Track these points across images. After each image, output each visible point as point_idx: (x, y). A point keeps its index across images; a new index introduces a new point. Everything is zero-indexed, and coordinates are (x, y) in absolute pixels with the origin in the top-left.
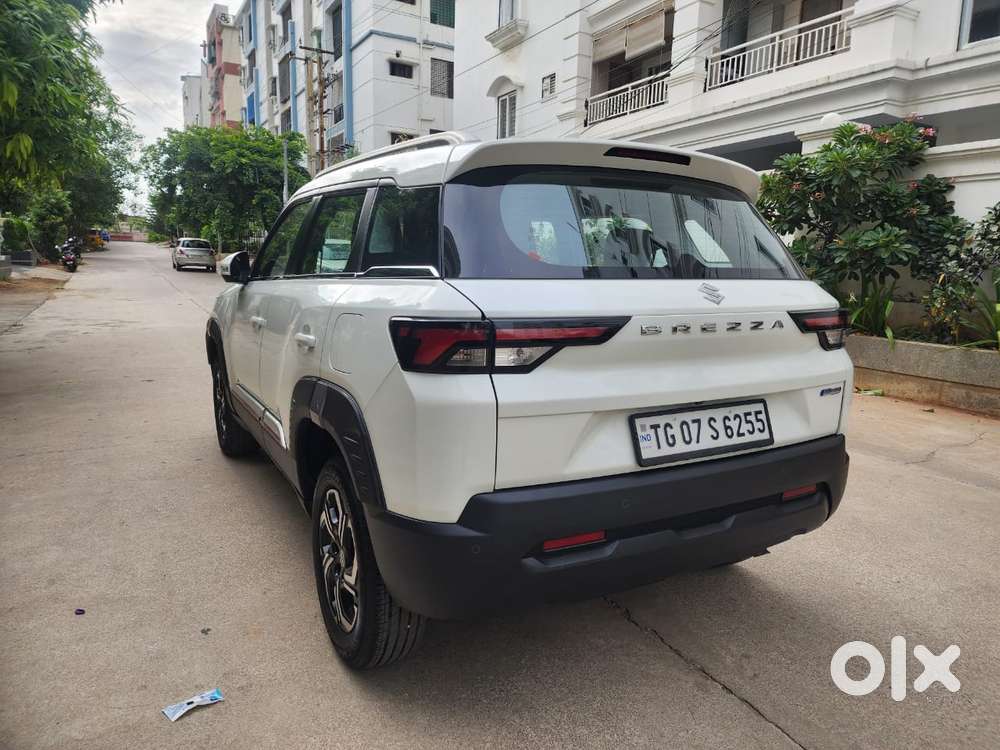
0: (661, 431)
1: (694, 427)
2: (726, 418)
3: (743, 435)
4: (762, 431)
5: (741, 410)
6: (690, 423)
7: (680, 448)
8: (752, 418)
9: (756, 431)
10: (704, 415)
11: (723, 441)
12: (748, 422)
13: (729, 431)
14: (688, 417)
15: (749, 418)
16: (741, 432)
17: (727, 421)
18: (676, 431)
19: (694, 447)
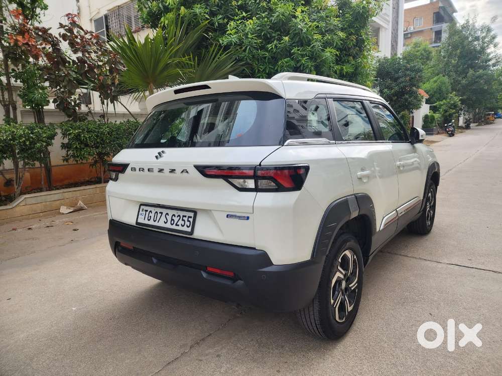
0: (147, 213)
1: (159, 215)
2: (174, 215)
3: (178, 225)
4: (188, 227)
5: (182, 213)
6: (158, 213)
7: (151, 222)
8: (186, 219)
9: (186, 226)
10: (165, 211)
11: (168, 225)
12: (183, 220)
13: (173, 221)
14: (159, 210)
15: (184, 218)
16: (178, 224)
17: (173, 217)
18: (152, 215)
19: (156, 224)
